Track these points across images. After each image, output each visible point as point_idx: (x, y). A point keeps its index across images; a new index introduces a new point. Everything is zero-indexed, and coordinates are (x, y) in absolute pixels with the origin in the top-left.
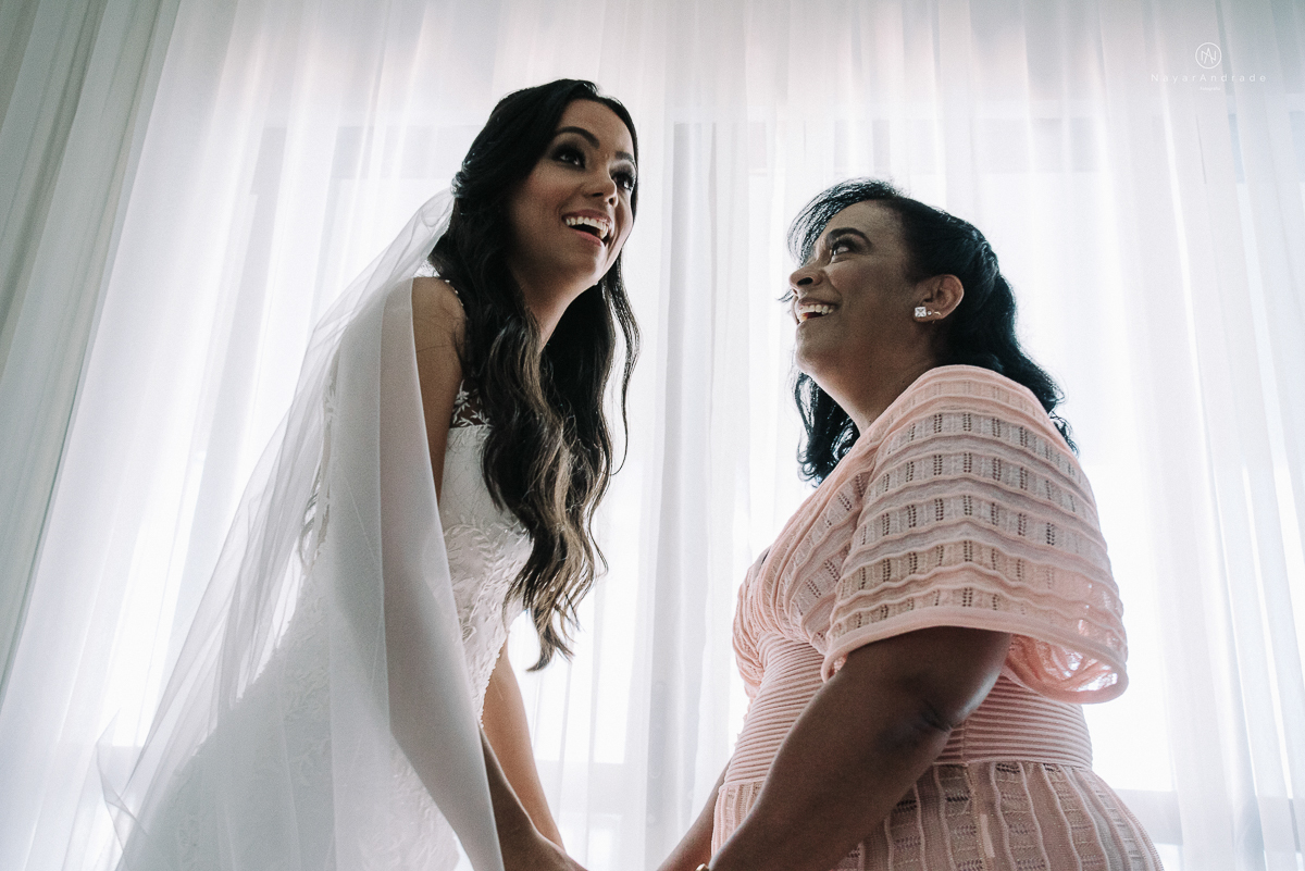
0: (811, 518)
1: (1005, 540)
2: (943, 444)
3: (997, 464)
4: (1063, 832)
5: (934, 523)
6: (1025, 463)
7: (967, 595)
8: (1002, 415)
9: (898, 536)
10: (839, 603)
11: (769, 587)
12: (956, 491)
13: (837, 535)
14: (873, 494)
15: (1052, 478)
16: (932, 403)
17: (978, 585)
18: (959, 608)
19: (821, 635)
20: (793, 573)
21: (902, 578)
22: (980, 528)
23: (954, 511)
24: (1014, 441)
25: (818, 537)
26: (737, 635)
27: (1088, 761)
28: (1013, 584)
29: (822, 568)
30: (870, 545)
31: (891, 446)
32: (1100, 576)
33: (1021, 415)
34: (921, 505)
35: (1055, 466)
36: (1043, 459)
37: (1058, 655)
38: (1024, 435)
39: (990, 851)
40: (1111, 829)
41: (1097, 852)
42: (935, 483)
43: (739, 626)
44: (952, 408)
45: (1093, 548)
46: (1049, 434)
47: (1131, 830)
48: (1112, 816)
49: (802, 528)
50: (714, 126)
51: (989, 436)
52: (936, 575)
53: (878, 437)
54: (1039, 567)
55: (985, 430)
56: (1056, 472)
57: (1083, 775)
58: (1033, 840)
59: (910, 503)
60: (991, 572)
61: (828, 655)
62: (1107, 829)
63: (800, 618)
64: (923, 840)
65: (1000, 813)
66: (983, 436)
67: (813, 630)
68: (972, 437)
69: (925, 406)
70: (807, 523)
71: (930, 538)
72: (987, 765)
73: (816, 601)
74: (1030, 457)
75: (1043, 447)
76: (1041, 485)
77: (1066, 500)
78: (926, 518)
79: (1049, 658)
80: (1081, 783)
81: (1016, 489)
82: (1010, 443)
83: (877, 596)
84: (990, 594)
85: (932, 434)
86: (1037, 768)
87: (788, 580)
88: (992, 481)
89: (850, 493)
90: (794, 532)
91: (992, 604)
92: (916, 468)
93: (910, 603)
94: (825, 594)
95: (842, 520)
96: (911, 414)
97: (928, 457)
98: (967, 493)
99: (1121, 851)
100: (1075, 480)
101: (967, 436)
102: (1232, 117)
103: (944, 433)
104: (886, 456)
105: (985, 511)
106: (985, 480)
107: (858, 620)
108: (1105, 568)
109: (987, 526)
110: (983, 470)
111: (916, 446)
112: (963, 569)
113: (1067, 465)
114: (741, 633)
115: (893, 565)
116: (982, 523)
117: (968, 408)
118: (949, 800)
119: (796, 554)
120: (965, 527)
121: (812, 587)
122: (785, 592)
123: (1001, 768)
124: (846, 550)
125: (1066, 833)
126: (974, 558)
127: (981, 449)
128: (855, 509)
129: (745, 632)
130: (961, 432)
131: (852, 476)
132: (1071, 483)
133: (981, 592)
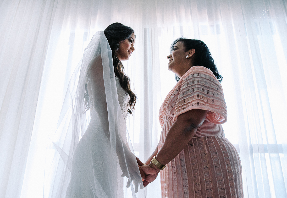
0: (171, 94)
1: (205, 95)
2: (194, 79)
3: (204, 81)
4: (220, 147)
5: (192, 92)
6: (209, 81)
7: (198, 103)
8: (204, 73)
9: (186, 95)
10: (176, 108)
11: (164, 107)
12: (196, 86)
13: (176, 97)
14: (182, 88)
15: (214, 84)
16: (192, 72)
17: (200, 102)
18: (196, 106)
19: (173, 114)
20: (168, 104)
21: (187, 102)
22: (201, 93)
23: (196, 90)
24: (207, 78)
25: (172, 97)
26: (159, 117)
27: (224, 135)
28: (206, 102)
29: (173, 102)
30: (181, 97)
31: (185, 80)
32: (222, 101)
33: (208, 73)
34: (190, 89)
35: (214, 82)
36: (212, 81)
37: (216, 117)
38: (209, 77)
39: (207, 152)
40: (228, 146)
41: (226, 150)
42: (192, 85)
43: (160, 115)
44: (195, 72)
45: (221, 96)
46: (213, 77)
47: (232, 147)
48: (228, 145)
49: (169, 96)
50: (151, 28)
51: (202, 77)
52: (193, 101)
53: (182, 79)
54: (211, 99)
55: (202, 76)
56: (214, 83)
57: (223, 138)
58: (215, 149)
59: (188, 89)
60: (202, 100)
61: (174, 117)
62: (228, 147)
63: (169, 111)
64: (195, 151)
65: (208, 145)
66: (201, 77)
67: (172, 113)
68: (199, 77)
69: (191, 73)
70: (170, 95)
71: (192, 95)
72: (205, 137)
73: (172, 108)
74: (210, 80)
75: (212, 79)
76: (212, 85)
77: (216, 88)
78: (191, 92)
79: (215, 117)
80: (223, 139)
81: (207, 86)
82: (206, 78)
83: (183, 106)
84: (202, 103)
85: (192, 77)
86: (214, 137)
87: (167, 105)
88: (202, 84)
89: (178, 89)
90: (168, 97)
91: (202, 105)
92: (189, 83)
93: (188, 106)
94: (174, 107)
95: (176, 94)
96: (188, 74)
97: (191, 81)
98: (198, 86)
99: (230, 150)
100: (218, 85)
101: (198, 77)
102: (244, 24)
103: (194, 77)
104: (184, 82)
105: (201, 90)
106: (201, 84)
107: (179, 110)
108: (223, 100)
109: (201, 92)
110: (201, 83)
111: (189, 79)
112: (197, 99)
113: (217, 82)
114: (160, 116)
115: (185, 100)
116: (201, 91)
117: (198, 72)
118: (199, 143)
119: (169, 100)
120: (197, 92)
121: (172, 106)
122: (166, 107)
123: (208, 137)
124: (177, 99)
125: (220, 148)
126: (199, 97)
127: (201, 79)
128: (179, 92)
129: (161, 116)
130: (197, 76)
131: (178, 86)
132: (217, 85)
133: (200, 103)
